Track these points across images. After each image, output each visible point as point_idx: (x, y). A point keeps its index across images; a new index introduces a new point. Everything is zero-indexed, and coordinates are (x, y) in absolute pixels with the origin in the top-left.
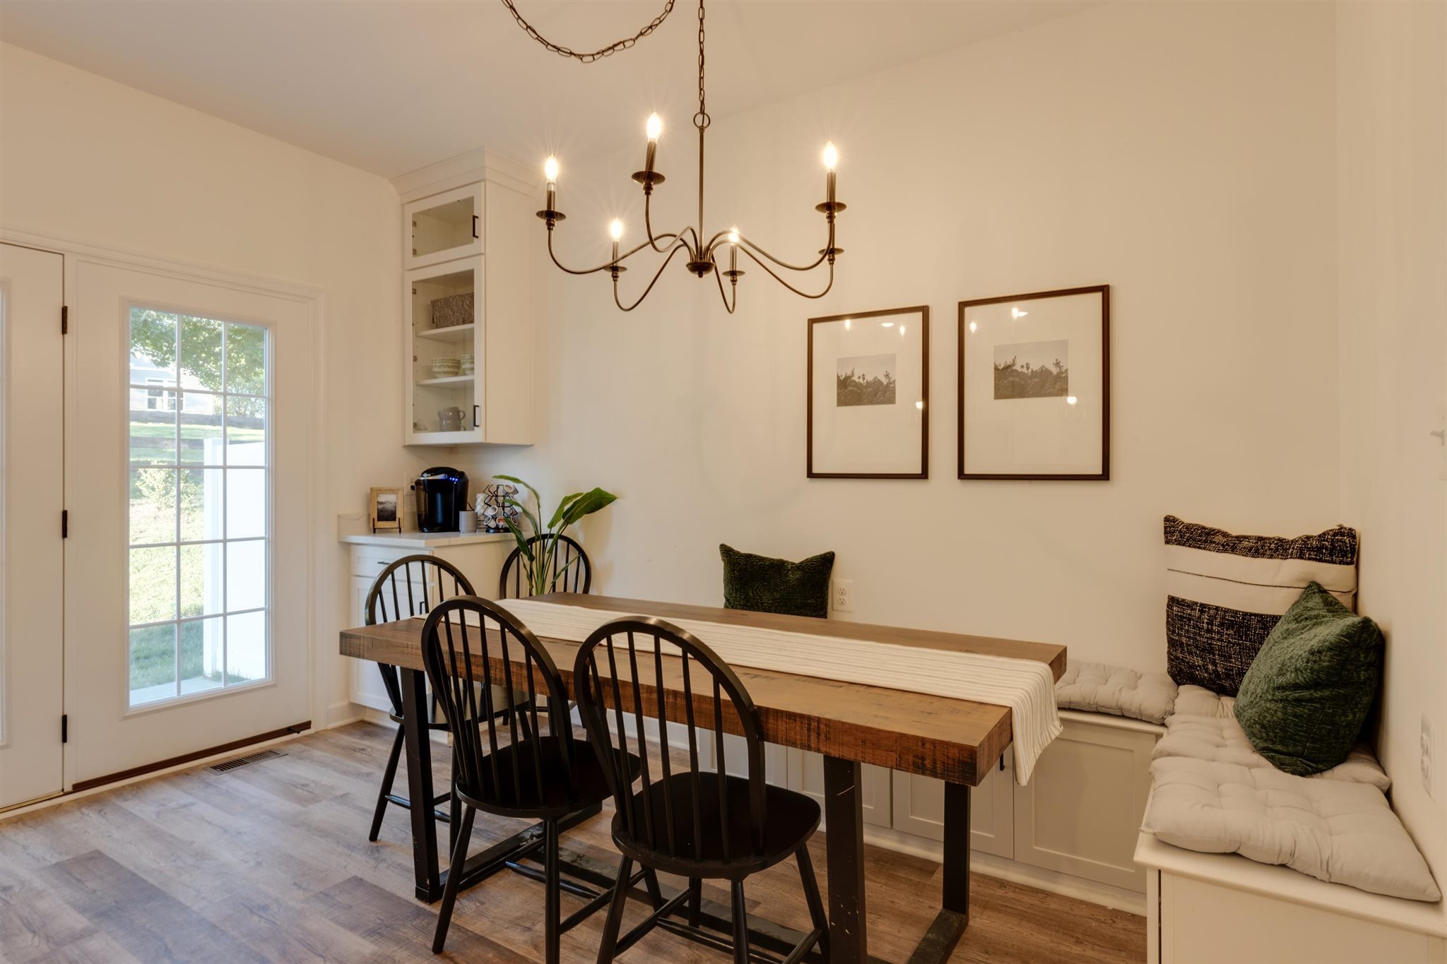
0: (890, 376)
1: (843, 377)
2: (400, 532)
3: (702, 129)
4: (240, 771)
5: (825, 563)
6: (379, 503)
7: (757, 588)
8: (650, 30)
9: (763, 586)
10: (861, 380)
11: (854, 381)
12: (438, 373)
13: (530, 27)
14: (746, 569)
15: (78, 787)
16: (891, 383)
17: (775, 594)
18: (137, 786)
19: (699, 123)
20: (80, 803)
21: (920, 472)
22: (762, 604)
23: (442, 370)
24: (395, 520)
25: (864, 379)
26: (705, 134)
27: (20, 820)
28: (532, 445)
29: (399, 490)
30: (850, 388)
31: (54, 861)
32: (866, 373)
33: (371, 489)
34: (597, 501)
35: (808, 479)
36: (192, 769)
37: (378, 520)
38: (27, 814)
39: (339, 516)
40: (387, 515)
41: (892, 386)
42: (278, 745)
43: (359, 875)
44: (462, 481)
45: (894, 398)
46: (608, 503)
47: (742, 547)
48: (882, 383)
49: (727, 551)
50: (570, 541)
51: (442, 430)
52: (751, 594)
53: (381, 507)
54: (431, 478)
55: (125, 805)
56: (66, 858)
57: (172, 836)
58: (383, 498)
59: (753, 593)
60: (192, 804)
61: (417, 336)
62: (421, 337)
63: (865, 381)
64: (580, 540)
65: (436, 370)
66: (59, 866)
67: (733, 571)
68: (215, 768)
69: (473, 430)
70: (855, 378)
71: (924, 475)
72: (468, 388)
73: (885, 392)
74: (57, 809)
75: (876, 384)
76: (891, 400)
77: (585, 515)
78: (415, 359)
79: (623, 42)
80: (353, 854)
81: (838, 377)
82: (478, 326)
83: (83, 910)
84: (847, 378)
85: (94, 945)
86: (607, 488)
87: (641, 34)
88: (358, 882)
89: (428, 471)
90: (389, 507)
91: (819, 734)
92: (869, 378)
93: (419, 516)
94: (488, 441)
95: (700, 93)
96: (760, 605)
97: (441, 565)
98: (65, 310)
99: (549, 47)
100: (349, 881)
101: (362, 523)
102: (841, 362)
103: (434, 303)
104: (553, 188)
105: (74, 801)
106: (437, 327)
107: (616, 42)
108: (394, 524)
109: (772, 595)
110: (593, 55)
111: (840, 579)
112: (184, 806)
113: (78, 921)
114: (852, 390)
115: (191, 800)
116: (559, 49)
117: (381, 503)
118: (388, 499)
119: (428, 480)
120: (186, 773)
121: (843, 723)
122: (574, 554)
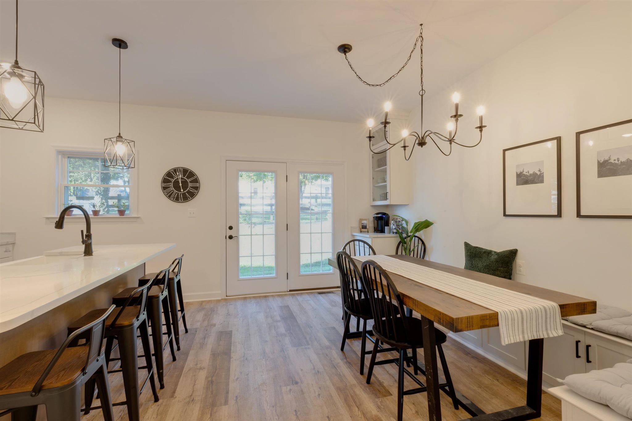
0: (541, 170)
1: (519, 173)
2: (368, 232)
3: (422, 96)
4: (323, 295)
5: (513, 253)
6: (362, 223)
7: (477, 260)
8: (403, 68)
9: (479, 260)
10: (527, 174)
11: (524, 174)
12: (379, 182)
13: (365, 82)
14: (473, 252)
15: (290, 291)
16: (541, 174)
17: (484, 263)
18: (302, 293)
19: (421, 94)
20: (290, 295)
21: (556, 214)
22: (478, 267)
23: (380, 181)
24: (366, 229)
25: (528, 173)
26: (423, 97)
27: (279, 295)
28: (408, 204)
29: (367, 219)
30: (522, 177)
31: (280, 305)
32: (530, 170)
33: (360, 219)
34: (426, 225)
35: (504, 217)
36: (314, 292)
37: (362, 228)
38: (281, 294)
39: (351, 227)
40: (364, 227)
41: (542, 175)
42: (334, 291)
43: (335, 327)
44: (387, 216)
45: (543, 180)
46: (431, 225)
47: (474, 244)
48: (537, 174)
49: (467, 245)
50: (419, 238)
51: (381, 200)
52: (474, 262)
53: (363, 224)
54: (376, 216)
55: (297, 297)
56: (283, 305)
57: (302, 306)
58: (363, 222)
59: (475, 262)
60: (310, 300)
61: (374, 171)
62: (376, 171)
63: (529, 174)
64: (423, 238)
65: (379, 181)
66: (281, 306)
67: (468, 252)
68: (318, 293)
69: (387, 200)
70: (524, 173)
71: (559, 215)
72: (385, 187)
73: (539, 178)
74: (286, 295)
75: (535, 174)
76: (542, 181)
77: (424, 229)
78: (373, 178)
79: (393, 76)
80: (337, 322)
81: (517, 173)
82: (388, 167)
83: (280, 317)
84: (521, 173)
85: (279, 324)
86: (430, 220)
87: (400, 71)
88: (334, 328)
89: (376, 214)
90: (365, 224)
91: (415, 305)
92: (531, 172)
93: (374, 228)
94: (391, 204)
95: (421, 83)
96: (477, 267)
97: (365, 242)
98: (287, 176)
99: (371, 86)
100: (332, 327)
101: (358, 230)
102: (518, 166)
103: (378, 160)
104: (371, 129)
105: (289, 294)
106: (379, 168)
107: (391, 77)
108: (366, 230)
109: (482, 263)
110: (384, 83)
111: (520, 260)
112: (308, 300)
113: (278, 318)
114: (523, 178)
115: (310, 299)
116: (373, 85)
117: (363, 223)
118: (365, 222)
119: (376, 217)
120: (312, 293)
121: (421, 302)
122: (420, 242)
